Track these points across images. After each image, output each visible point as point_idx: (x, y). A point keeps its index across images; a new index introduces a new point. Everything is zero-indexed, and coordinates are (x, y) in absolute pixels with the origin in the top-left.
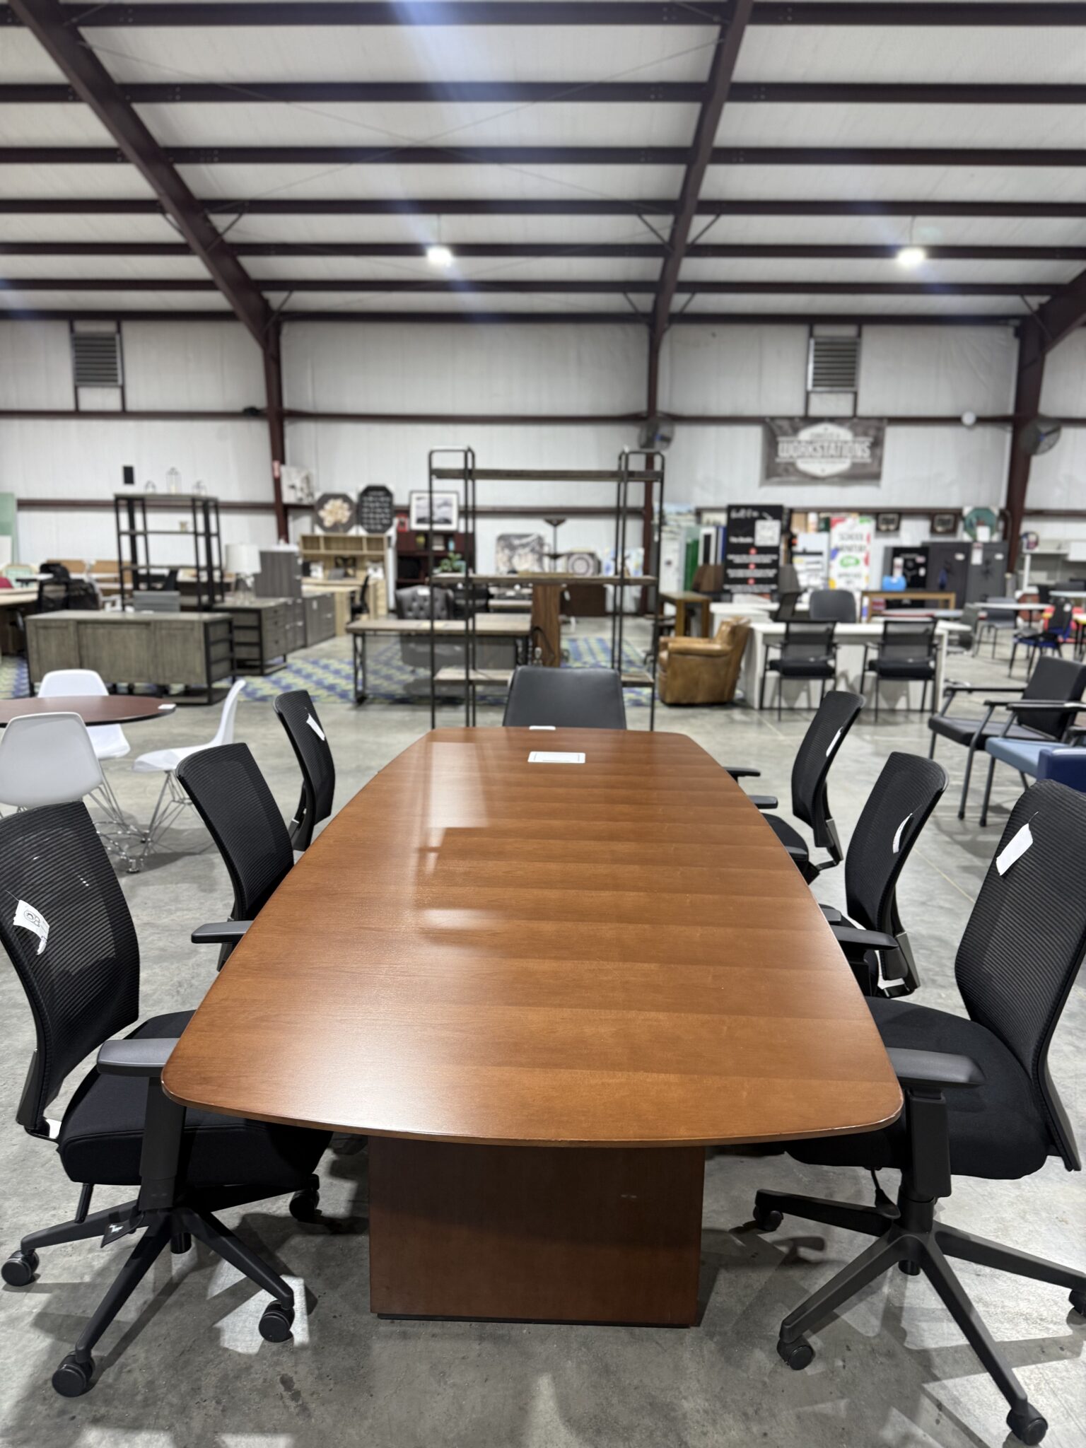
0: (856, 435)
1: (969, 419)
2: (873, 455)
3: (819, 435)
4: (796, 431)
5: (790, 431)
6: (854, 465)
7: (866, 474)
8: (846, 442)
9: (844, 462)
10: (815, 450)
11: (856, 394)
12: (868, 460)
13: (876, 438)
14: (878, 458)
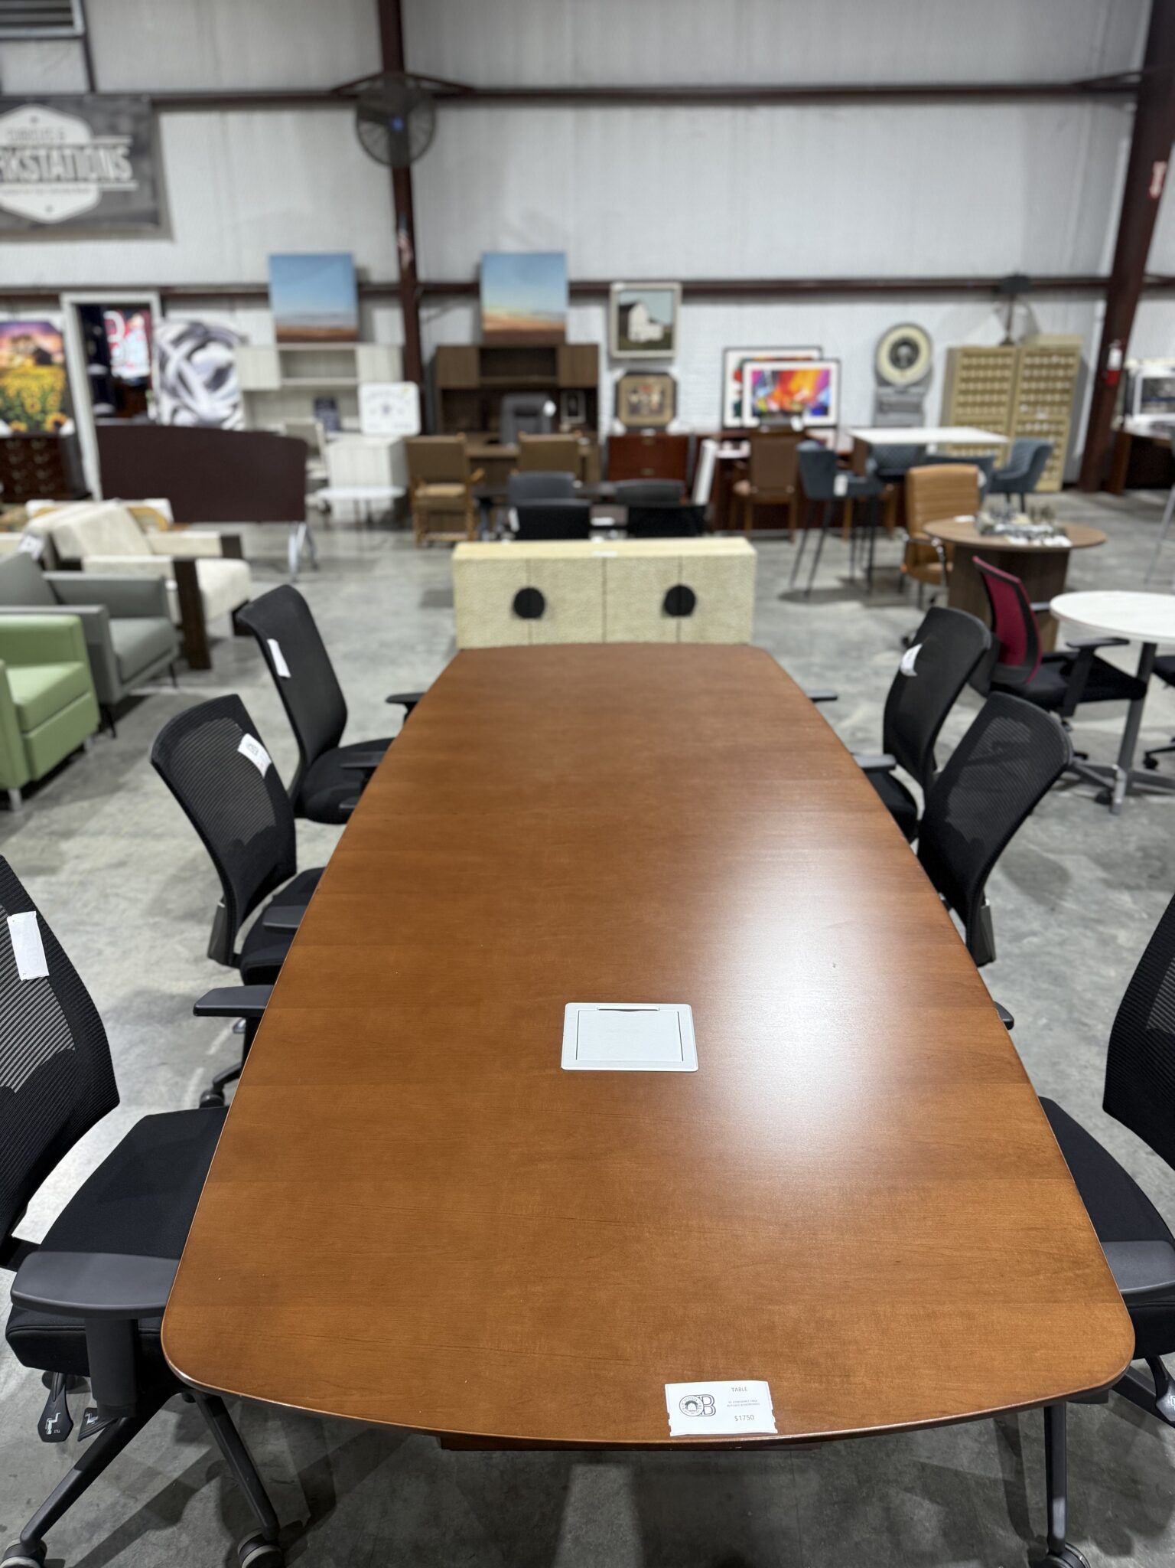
0: (95, 132)
2: (136, 175)
6: (106, 196)
7: (133, 213)
8: (82, 148)
11: (89, 42)
12: (132, 186)
13: (135, 137)
14: (154, 183)
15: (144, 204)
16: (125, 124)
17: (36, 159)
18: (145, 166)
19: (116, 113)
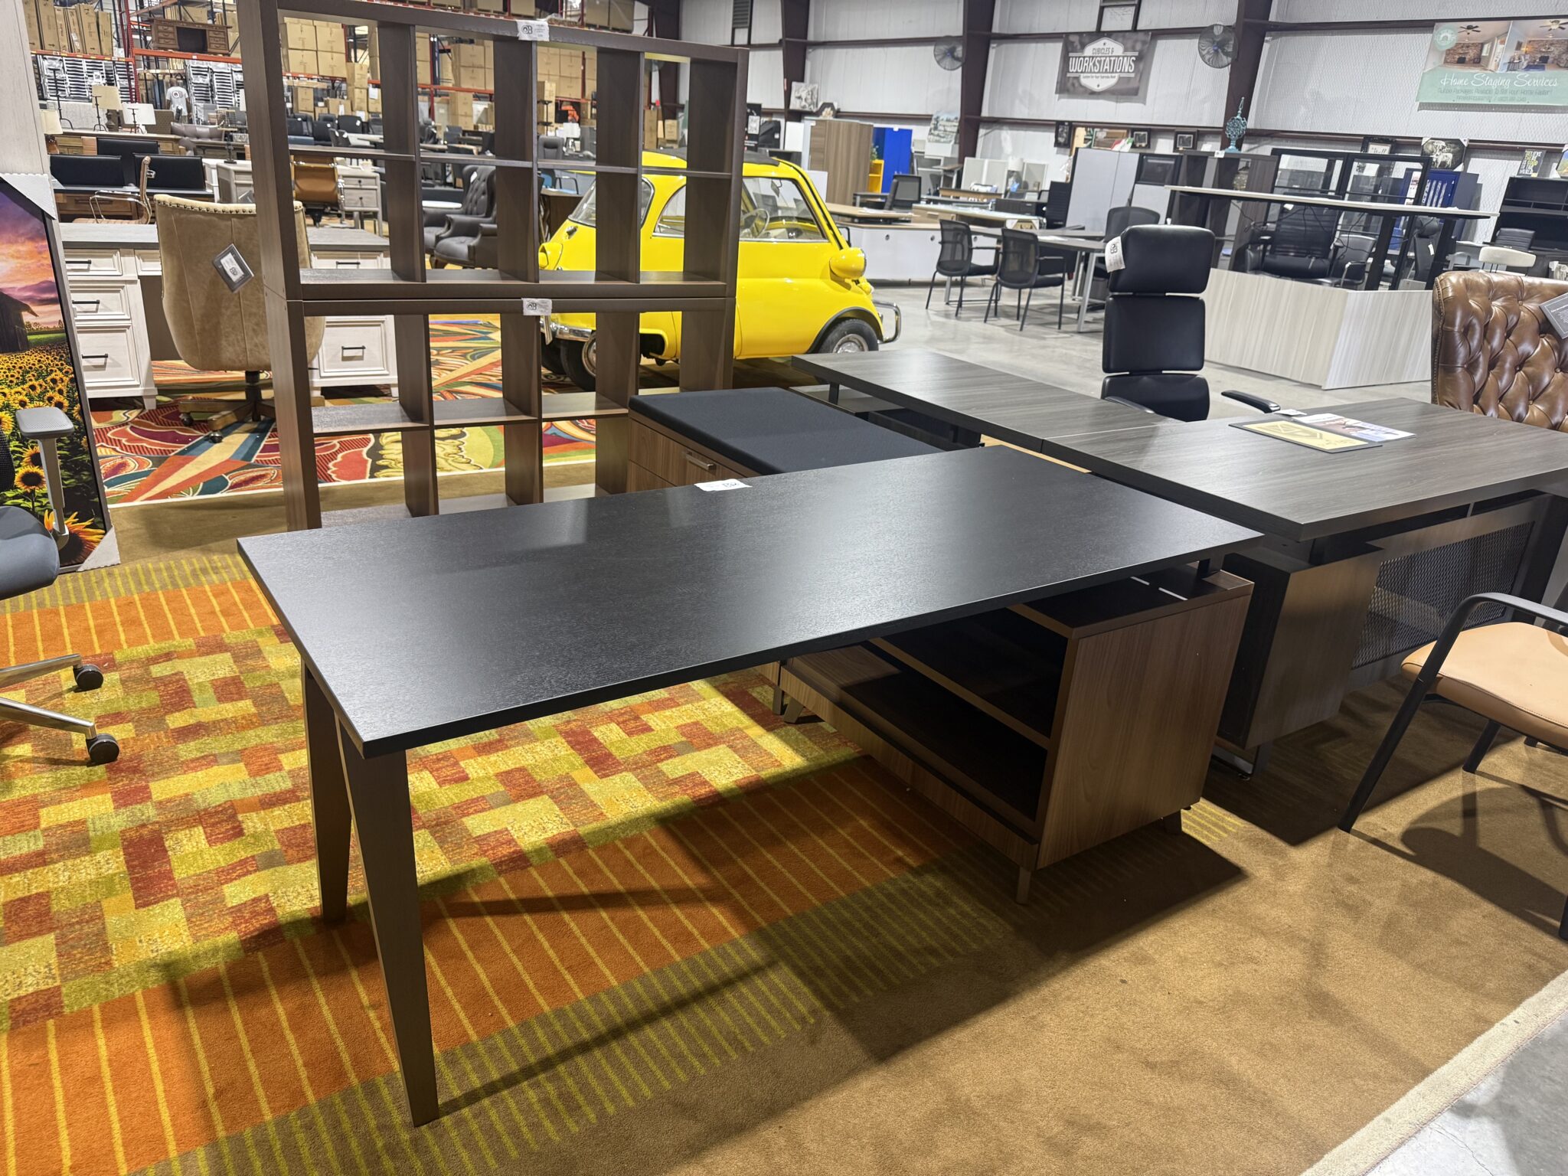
0: (1126, 50)
2: (1139, 70)
5: (1081, 46)
7: (1129, 90)
8: (1119, 57)
11: (1140, 7)
13: (1141, 52)
14: (1143, 74)
15: (1134, 85)
16: (1139, 46)
18: (1141, 66)
19: (1136, 41)
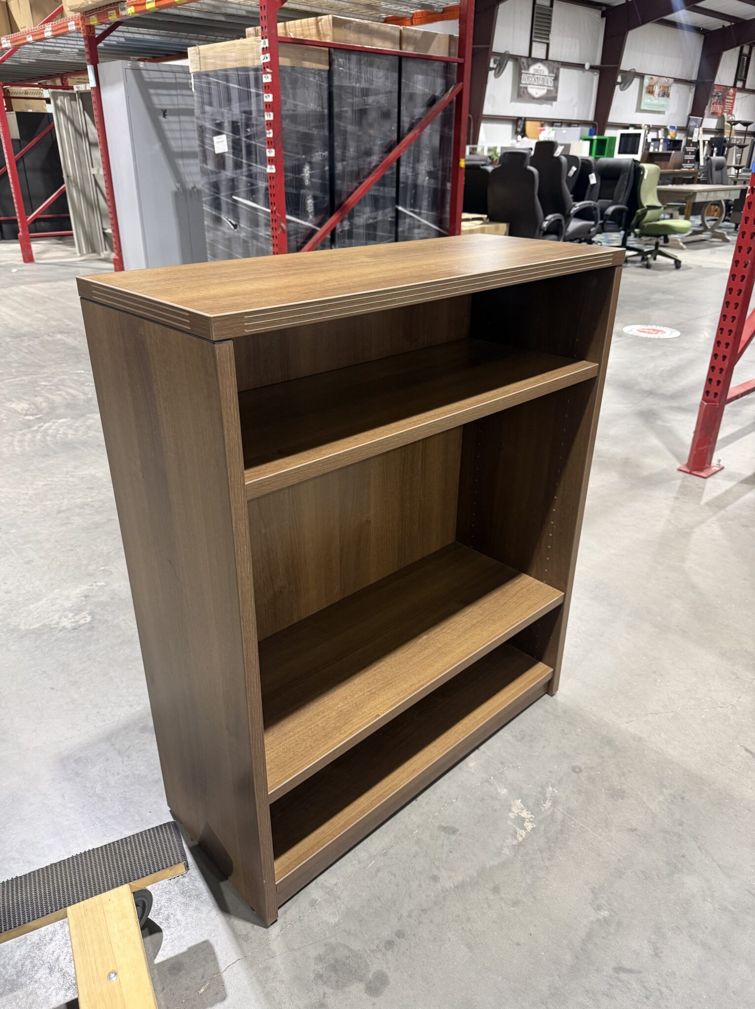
0: (550, 72)
1: (587, 67)
3: (536, 70)
4: (529, 66)
5: (526, 67)
6: (547, 91)
7: (550, 98)
8: (546, 76)
9: (544, 89)
10: (535, 80)
11: (548, 45)
13: (556, 74)
14: (556, 87)
15: (553, 94)
17: (537, 78)
19: (554, 67)
